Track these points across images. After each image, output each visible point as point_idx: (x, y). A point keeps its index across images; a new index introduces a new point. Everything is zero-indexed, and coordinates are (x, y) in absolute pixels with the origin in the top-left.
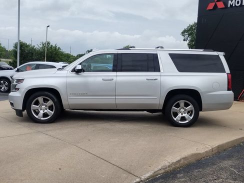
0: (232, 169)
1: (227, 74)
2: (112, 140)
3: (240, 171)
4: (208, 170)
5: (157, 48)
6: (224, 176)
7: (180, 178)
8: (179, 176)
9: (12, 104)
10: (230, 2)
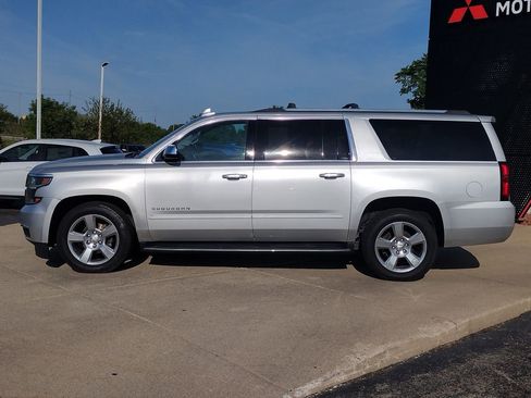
0: (499, 372)
1: (500, 163)
2: (233, 309)
3: (516, 377)
4: (445, 375)
5: (347, 107)
6: (481, 386)
7: (381, 392)
8: (379, 387)
9: (27, 232)
10: (499, 5)
